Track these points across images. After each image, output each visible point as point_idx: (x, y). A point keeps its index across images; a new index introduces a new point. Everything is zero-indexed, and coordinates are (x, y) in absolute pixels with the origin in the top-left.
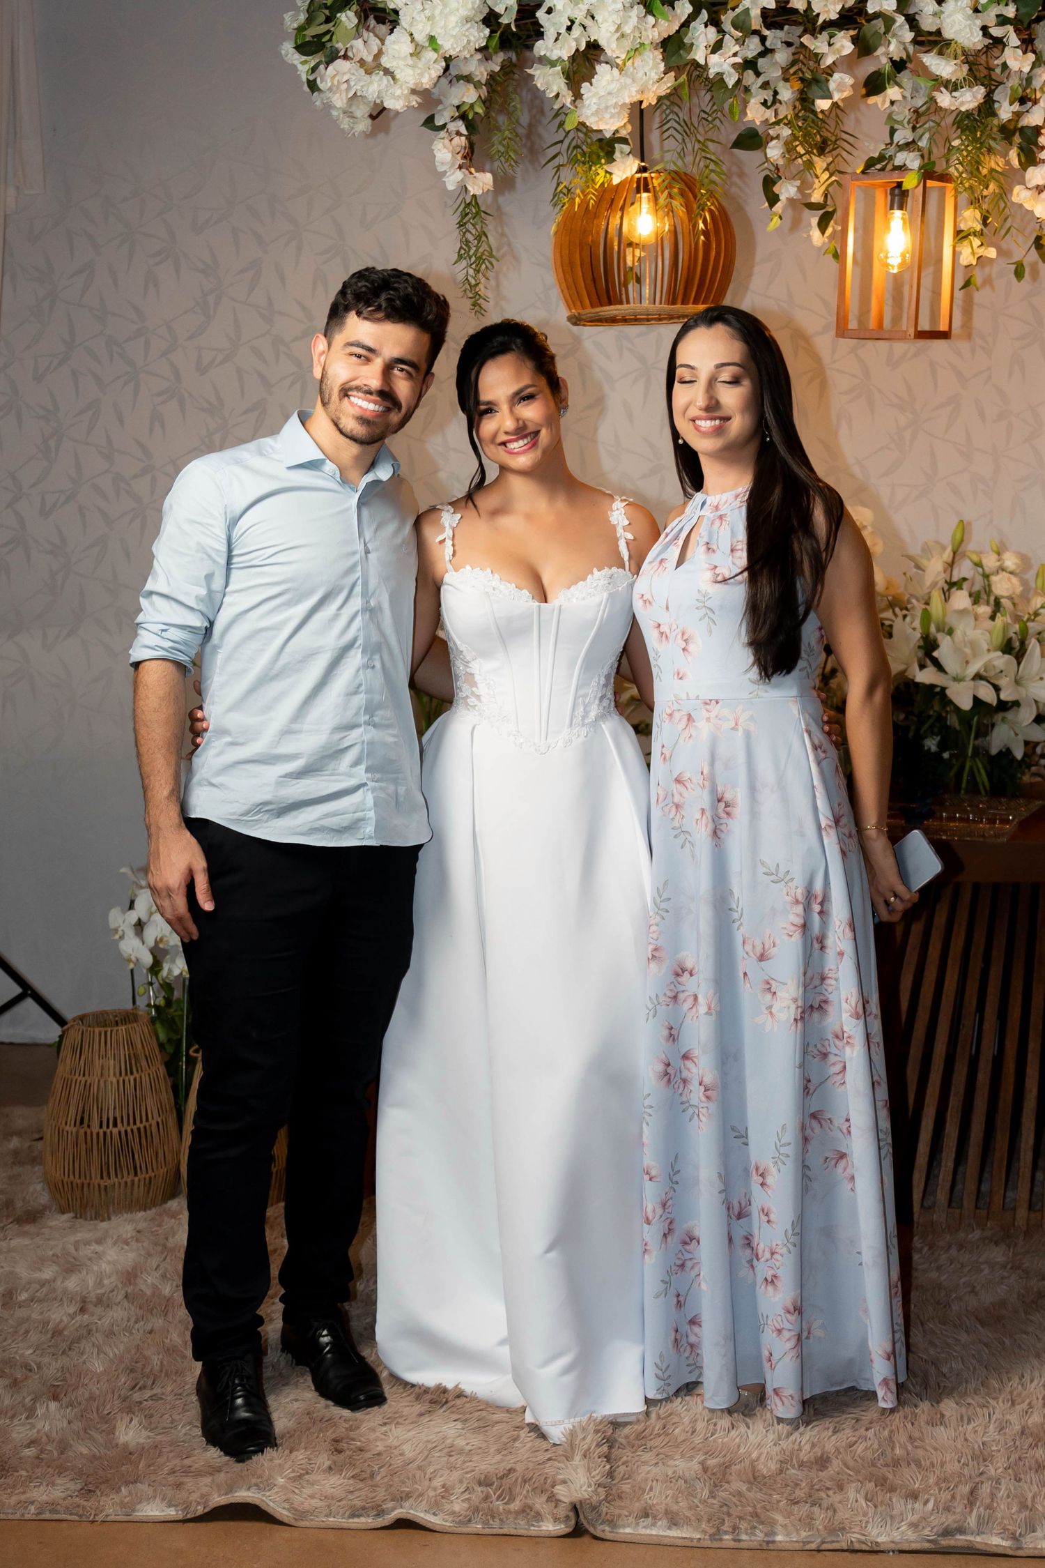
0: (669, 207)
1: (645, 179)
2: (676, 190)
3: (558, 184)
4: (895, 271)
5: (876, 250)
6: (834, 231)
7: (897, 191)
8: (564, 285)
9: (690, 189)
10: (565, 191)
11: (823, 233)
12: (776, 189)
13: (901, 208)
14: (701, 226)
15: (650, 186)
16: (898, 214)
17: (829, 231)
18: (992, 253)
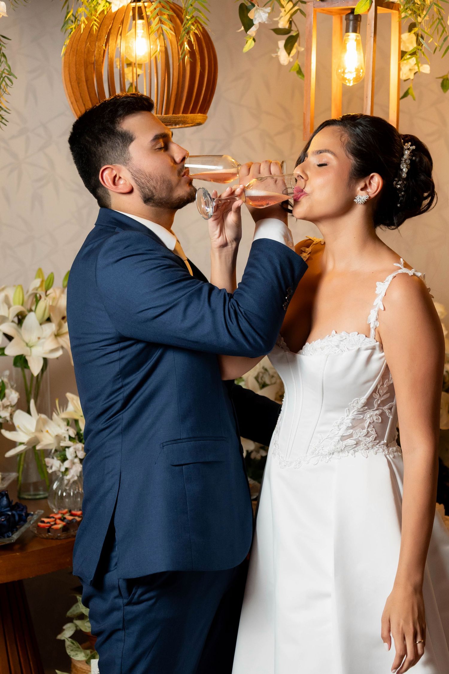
0: (160, 31)
1: (140, 8)
2: (165, 17)
3: (68, 13)
4: (351, 84)
5: (334, 67)
6: (298, 52)
7: (351, 17)
8: (73, 99)
9: (178, 16)
10: (73, 19)
11: (289, 54)
12: (251, 15)
13: (355, 31)
14: (186, 46)
15: (144, 14)
16: (352, 36)
17: (294, 51)
18: (426, 69)
